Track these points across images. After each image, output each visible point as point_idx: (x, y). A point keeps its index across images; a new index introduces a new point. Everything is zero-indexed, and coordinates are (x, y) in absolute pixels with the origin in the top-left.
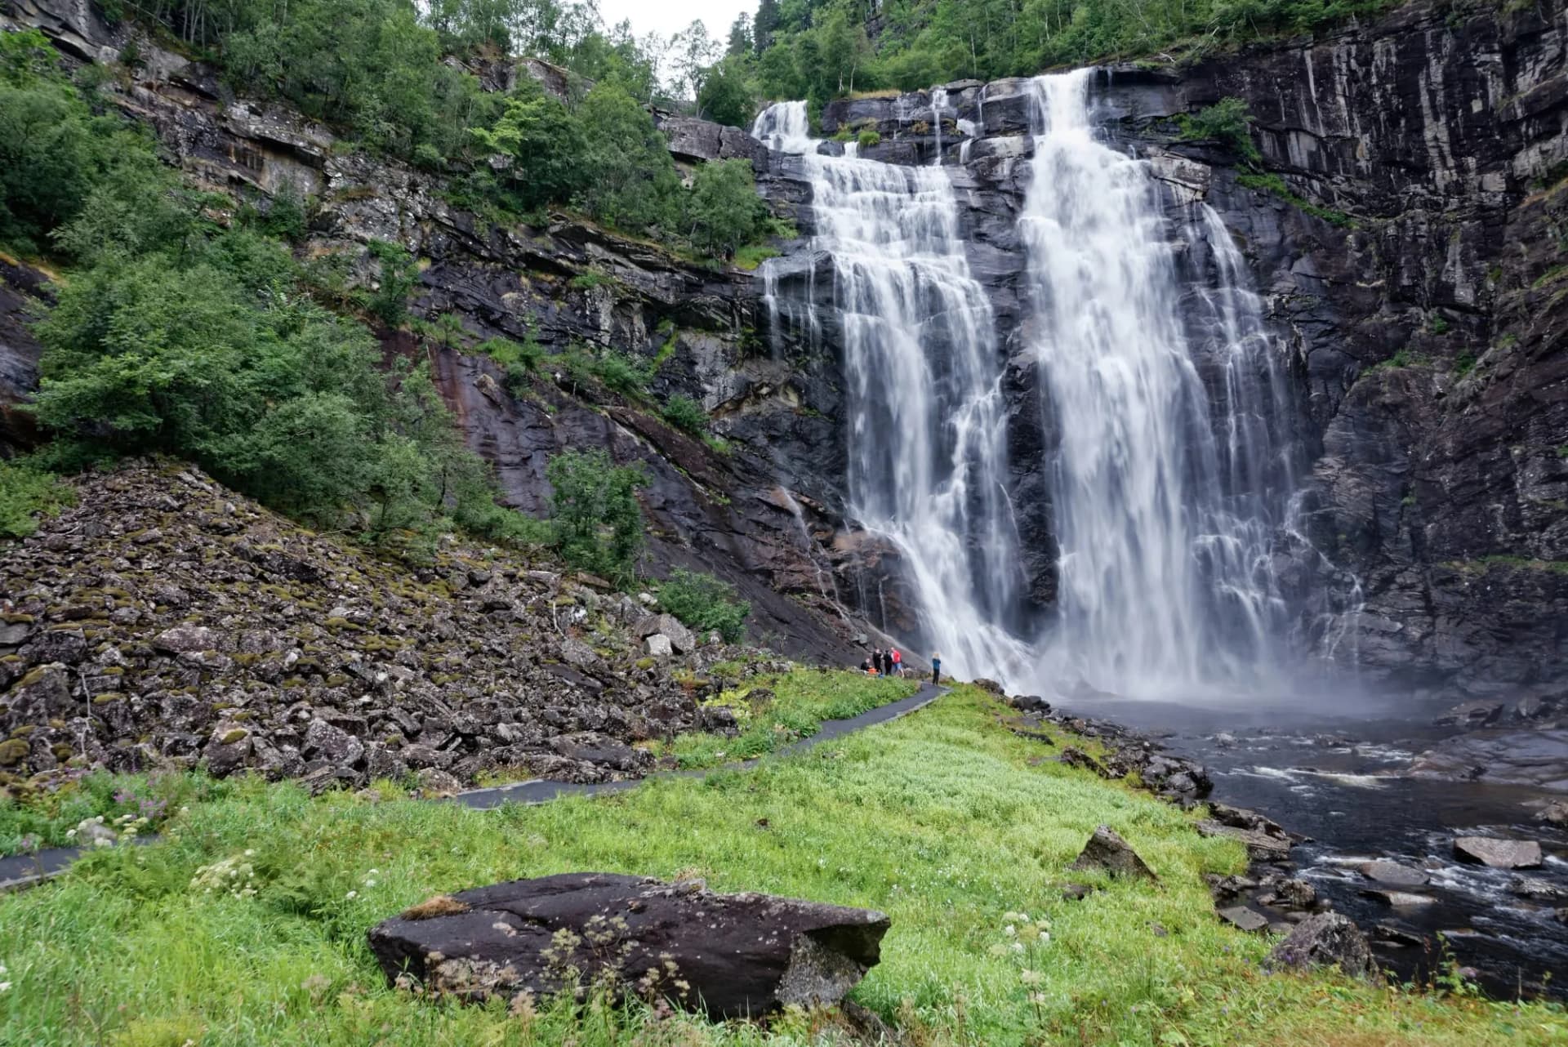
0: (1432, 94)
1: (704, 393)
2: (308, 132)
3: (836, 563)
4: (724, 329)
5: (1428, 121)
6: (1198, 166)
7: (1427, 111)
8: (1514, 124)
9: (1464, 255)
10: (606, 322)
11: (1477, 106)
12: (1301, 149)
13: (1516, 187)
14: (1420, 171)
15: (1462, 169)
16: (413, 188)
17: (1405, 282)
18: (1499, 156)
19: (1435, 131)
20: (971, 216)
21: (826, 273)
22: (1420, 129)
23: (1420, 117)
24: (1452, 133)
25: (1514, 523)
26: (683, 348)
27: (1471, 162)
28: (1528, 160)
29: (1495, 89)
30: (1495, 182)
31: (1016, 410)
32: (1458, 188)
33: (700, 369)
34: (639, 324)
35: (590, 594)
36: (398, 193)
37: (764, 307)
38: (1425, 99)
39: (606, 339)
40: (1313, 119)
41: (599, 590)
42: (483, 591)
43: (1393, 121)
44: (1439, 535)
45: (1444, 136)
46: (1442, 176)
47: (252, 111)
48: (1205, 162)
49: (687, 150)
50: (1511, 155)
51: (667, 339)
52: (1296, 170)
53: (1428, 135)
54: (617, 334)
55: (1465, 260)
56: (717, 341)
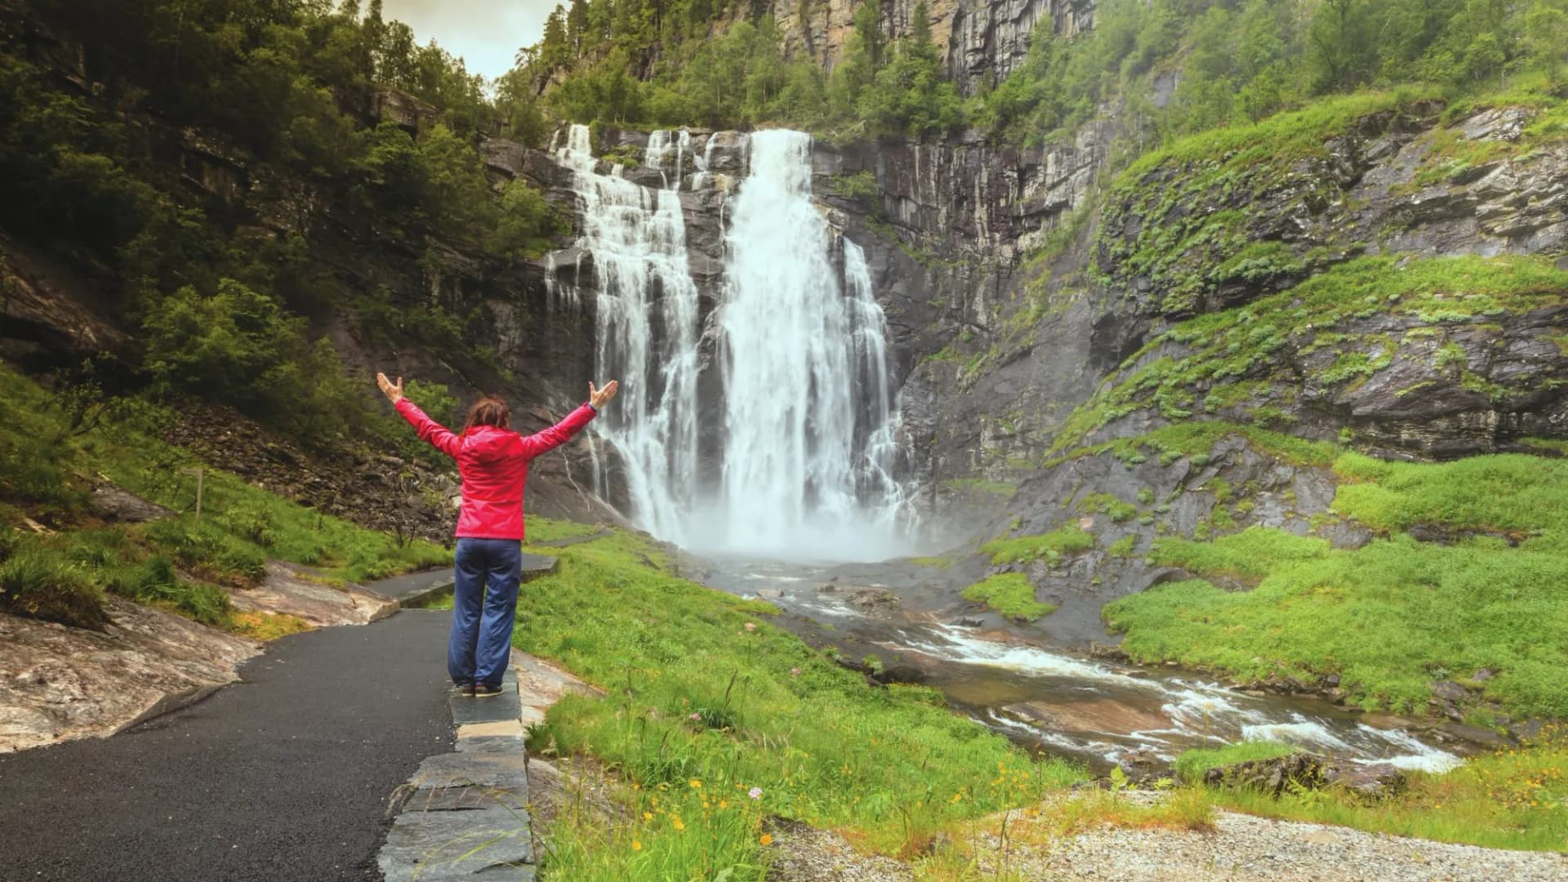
0: (981, 189)
1: (499, 341)
2: (236, 150)
3: (579, 457)
4: (516, 299)
5: (978, 206)
6: (842, 215)
7: (977, 199)
8: (1018, 219)
9: (985, 294)
10: (436, 291)
11: (1003, 203)
12: (907, 210)
13: (1017, 255)
14: (971, 236)
15: (993, 240)
16: (308, 193)
17: (954, 306)
18: (1011, 236)
19: (981, 213)
20: (693, 231)
21: (588, 263)
22: (973, 211)
23: (974, 202)
24: (990, 215)
25: (978, 461)
26: (487, 310)
27: (997, 236)
28: (1024, 242)
29: (1013, 193)
30: (1008, 251)
31: (705, 366)
32: (990, 252)
33: (499, 325)
34: (458, 292)
35: (421, 472)
36: (297, 196)
37: (544, 286)
38: (977, 191)
39: (435, 302)
40: (916, 192)
41: (426, 469)
42: (365, 468)
43: (959, 203)
44: (945, 465)
45: (985, 217)
46: (982, 242)
47: (198, 134)
48: (848, 211)
49: (499, 164)
50: (1017, 237)
51: (476, 303)
52: (903, 224)
53: (977, 215)
54: (442, 300)
55: (985, 300)
56: (510, 307)
